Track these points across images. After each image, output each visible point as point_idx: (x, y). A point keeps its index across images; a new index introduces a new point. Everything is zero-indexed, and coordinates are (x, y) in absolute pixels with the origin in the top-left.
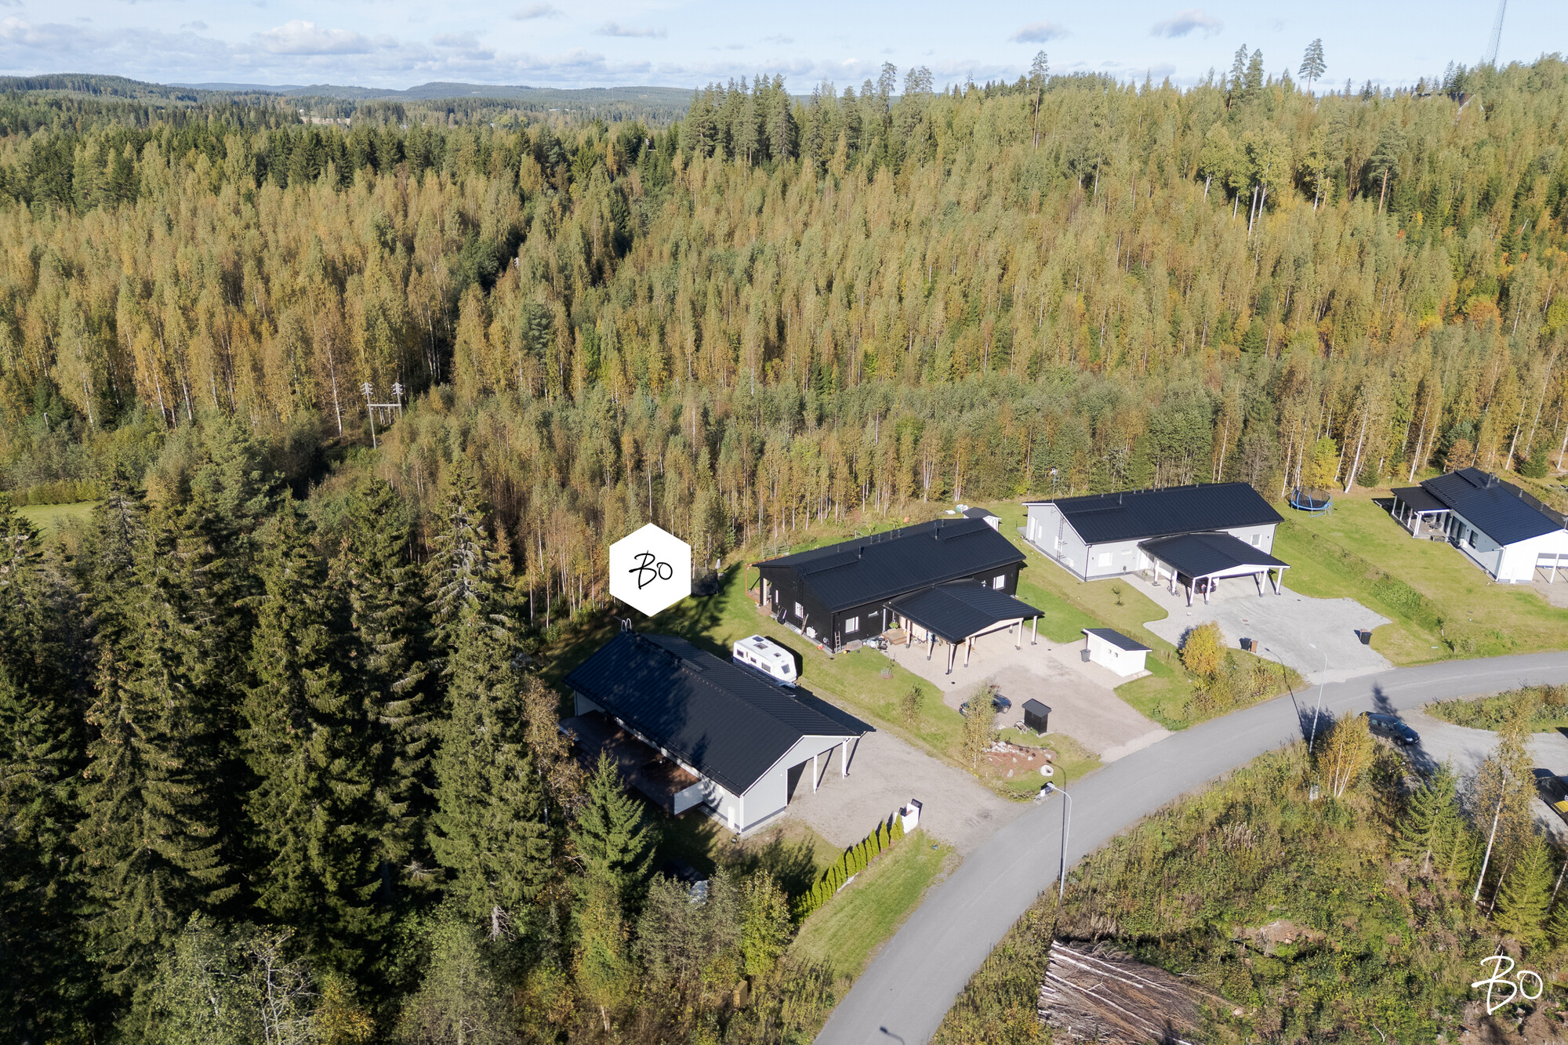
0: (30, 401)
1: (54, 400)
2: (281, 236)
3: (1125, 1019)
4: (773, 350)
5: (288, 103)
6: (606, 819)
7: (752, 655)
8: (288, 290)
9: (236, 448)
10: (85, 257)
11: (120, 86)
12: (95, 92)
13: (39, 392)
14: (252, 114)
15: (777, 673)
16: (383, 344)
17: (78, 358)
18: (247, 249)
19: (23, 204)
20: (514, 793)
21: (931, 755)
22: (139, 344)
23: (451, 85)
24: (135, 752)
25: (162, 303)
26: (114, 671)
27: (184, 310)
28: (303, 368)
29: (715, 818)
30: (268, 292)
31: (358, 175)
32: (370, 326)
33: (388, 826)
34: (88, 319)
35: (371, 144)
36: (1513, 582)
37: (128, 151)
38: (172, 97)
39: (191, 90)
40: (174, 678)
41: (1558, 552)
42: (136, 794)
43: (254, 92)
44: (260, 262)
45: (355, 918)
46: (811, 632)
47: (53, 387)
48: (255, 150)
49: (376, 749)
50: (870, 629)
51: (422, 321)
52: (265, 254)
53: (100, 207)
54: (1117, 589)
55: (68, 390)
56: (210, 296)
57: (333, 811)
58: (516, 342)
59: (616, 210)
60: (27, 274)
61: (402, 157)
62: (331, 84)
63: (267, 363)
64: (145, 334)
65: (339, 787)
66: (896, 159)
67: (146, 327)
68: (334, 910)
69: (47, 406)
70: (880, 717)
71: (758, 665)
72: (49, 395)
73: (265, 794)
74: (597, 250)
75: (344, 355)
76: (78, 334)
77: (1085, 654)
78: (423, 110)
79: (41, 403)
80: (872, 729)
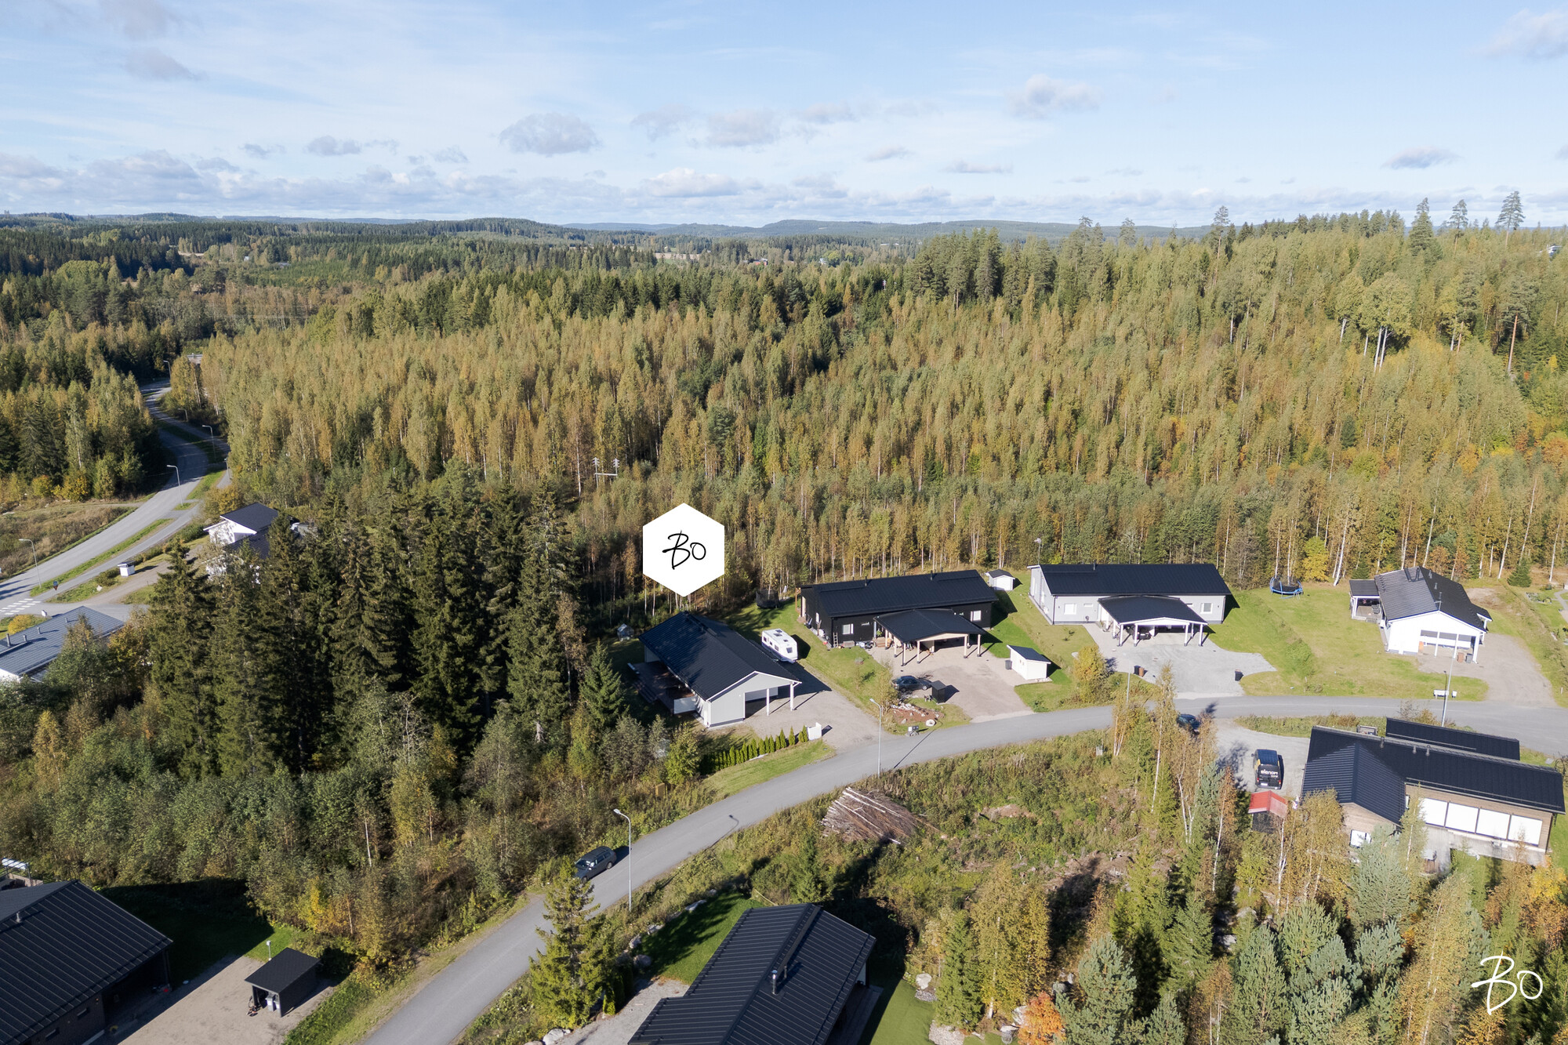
0: (388, 460)
1: (402, 459)
2: (570, 354)
3: (867, 825)
4: (902, 449)
5: (656, 241)
6: (598, 679)
7: (771, 640)
8: (563, 393)
9: (459, 473)
10: (439, 367)
11: (526, 228)
12: (507, 232)
13: (393, 454)
14: (617, 253)
15: (783, 653)
16: (616, 432)
17: (419, 432)
18: (545, 364)
19: (413, 328)
20: (543, 653)
21: (858, 706)
22: (458, 425)
23: (801, 222)
24: (361, 595)
25: (477, 398)
26: (355, 553)
27: (492, 403)
28: (558, 446)
29: (699, 719)
30: (551, 393)
31: (638, 310)
32: (609, 418)
33: (484, 667)
34: (430, 405)
35: (656, 286)
36: (1401, 652)
37: (488, 290)
38: (566, 237)
39: (582, 231)
40: (386, 569)
41: (1439, 630)
42: (359, 616)
43: (632, 232)
44: (550, 372)
45: (460, 712)
46: (821, 633)
47: (402, 451)
48: (573, 291)
49: (480, 622)
50: (862, 634)
51: (653, 419)
52: (556, 367)
53: (460, 331)
54: (1071, 631)
55: (412, 455)
56: (510, 394)
57: (454, 647)
58: (705, 434)
59: (825, 339)
60: (401, 376)
61: (677, 296)
62: (699, 222)
63: (536, 442)
64: (462, 419)
65: (458, 637)
66: (1077, 297)
67: (464, 413)
68: (451, 706)
69: (397, 464)
70: (841, 685)
71: (773, 647)
72: (400, 457)
73: (420, 634)
74: (794, 370)
75: (587, 438)
76: (421, 416)
77: (1009, 665)
78: (765, 247)
79: (394, 462)
80: (830, 690)
